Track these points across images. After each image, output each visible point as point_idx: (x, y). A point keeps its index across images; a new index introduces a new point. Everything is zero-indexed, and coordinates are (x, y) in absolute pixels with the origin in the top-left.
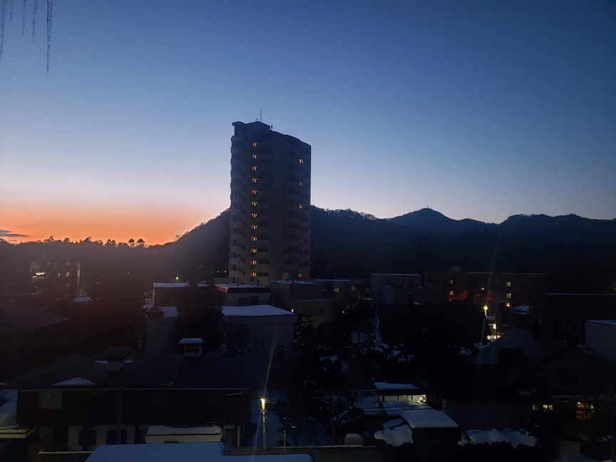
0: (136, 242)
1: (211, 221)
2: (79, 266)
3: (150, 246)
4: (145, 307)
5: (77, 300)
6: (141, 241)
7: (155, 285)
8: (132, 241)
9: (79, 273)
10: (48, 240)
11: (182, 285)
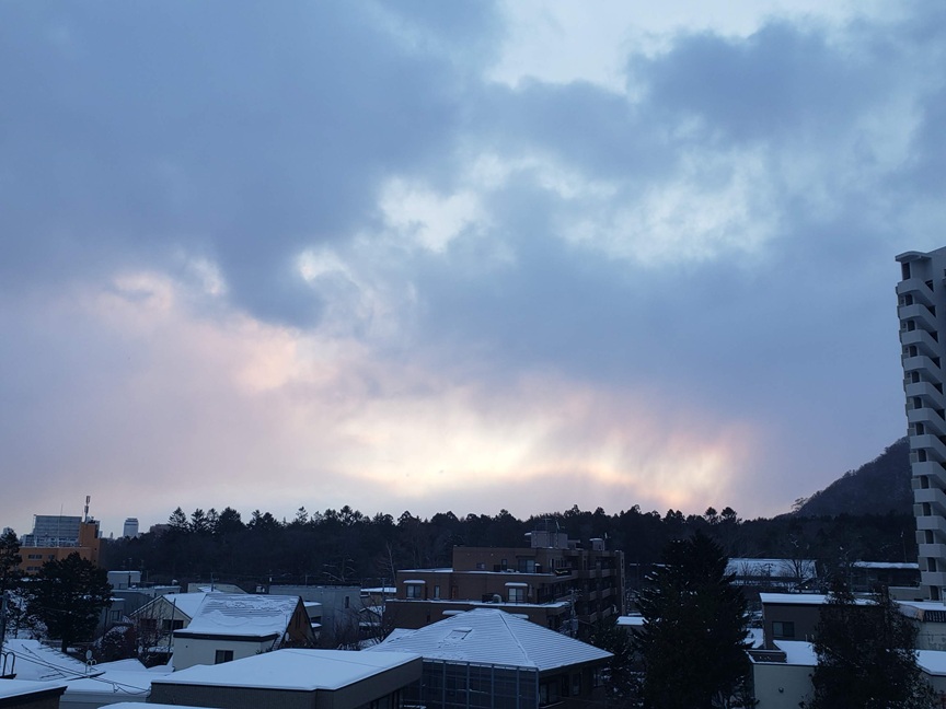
0: (719, 514)
1: (866, 468)
2: (623, 558)
3: (748, 522)
4: (747, 641)
5: (622, 620)
6: (728, 511)
7: (766, 597)
8: (711, 511)
9: (623, 570)
10: (571, 512)
11: (819, 599)
